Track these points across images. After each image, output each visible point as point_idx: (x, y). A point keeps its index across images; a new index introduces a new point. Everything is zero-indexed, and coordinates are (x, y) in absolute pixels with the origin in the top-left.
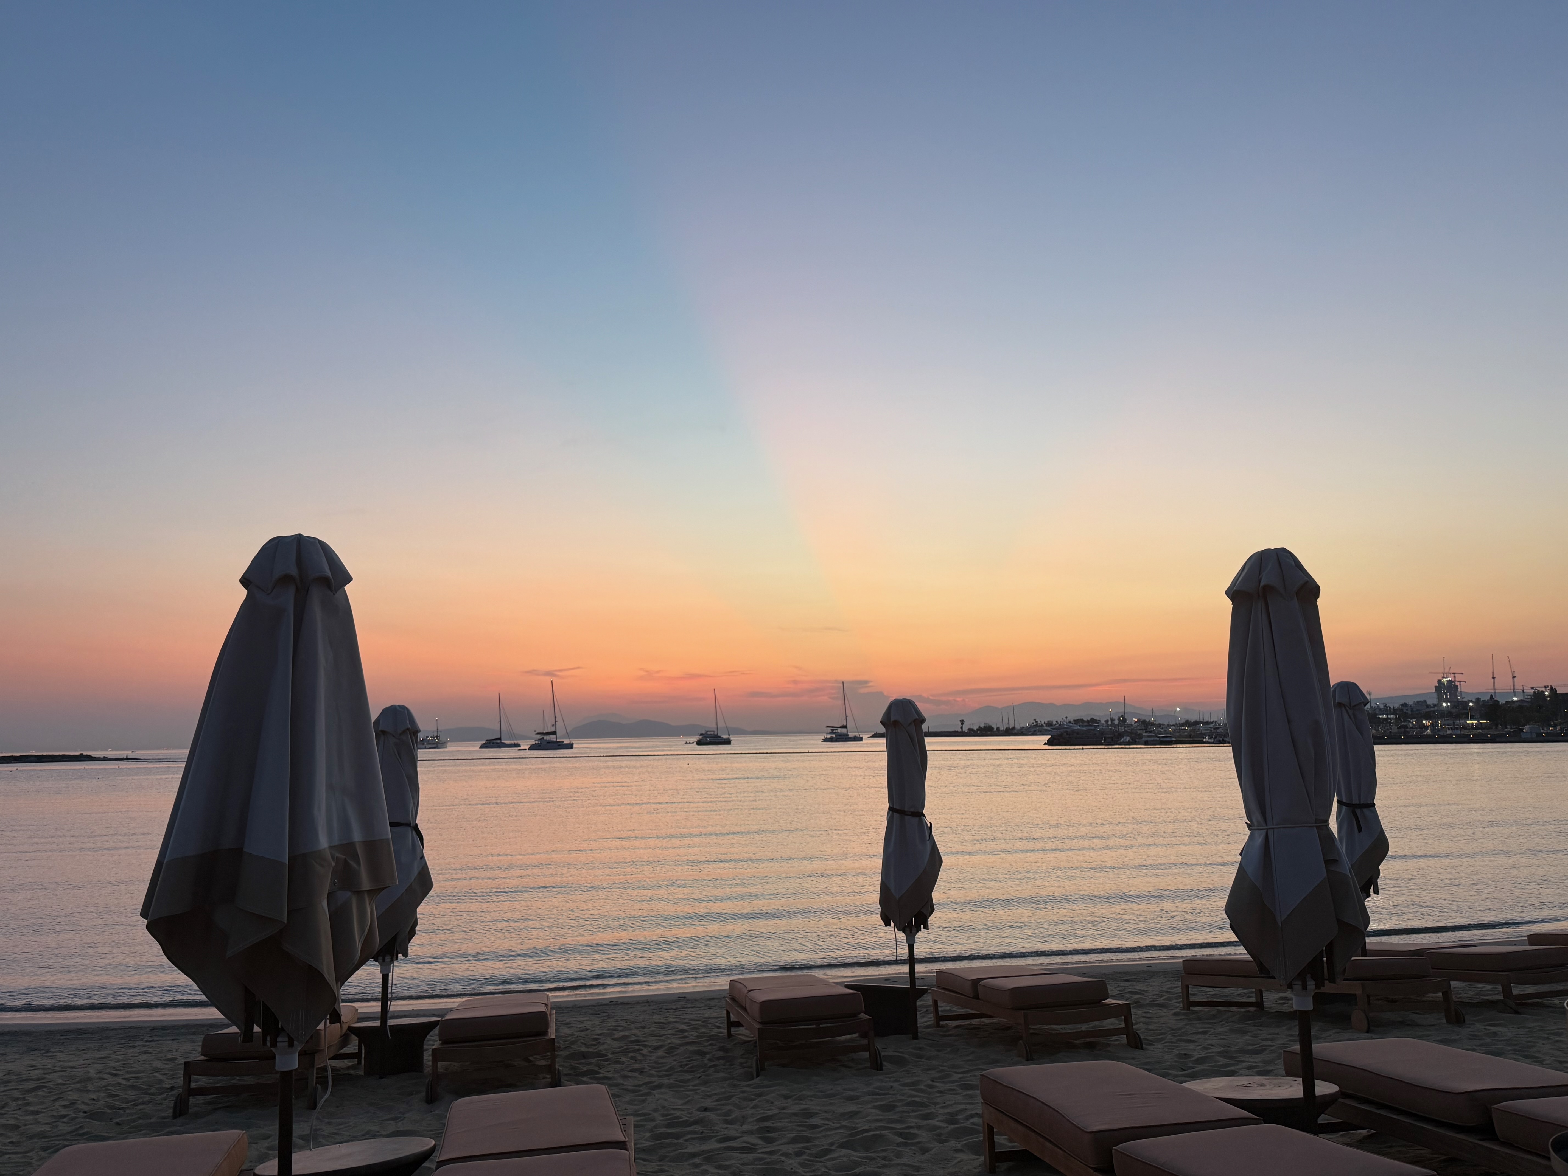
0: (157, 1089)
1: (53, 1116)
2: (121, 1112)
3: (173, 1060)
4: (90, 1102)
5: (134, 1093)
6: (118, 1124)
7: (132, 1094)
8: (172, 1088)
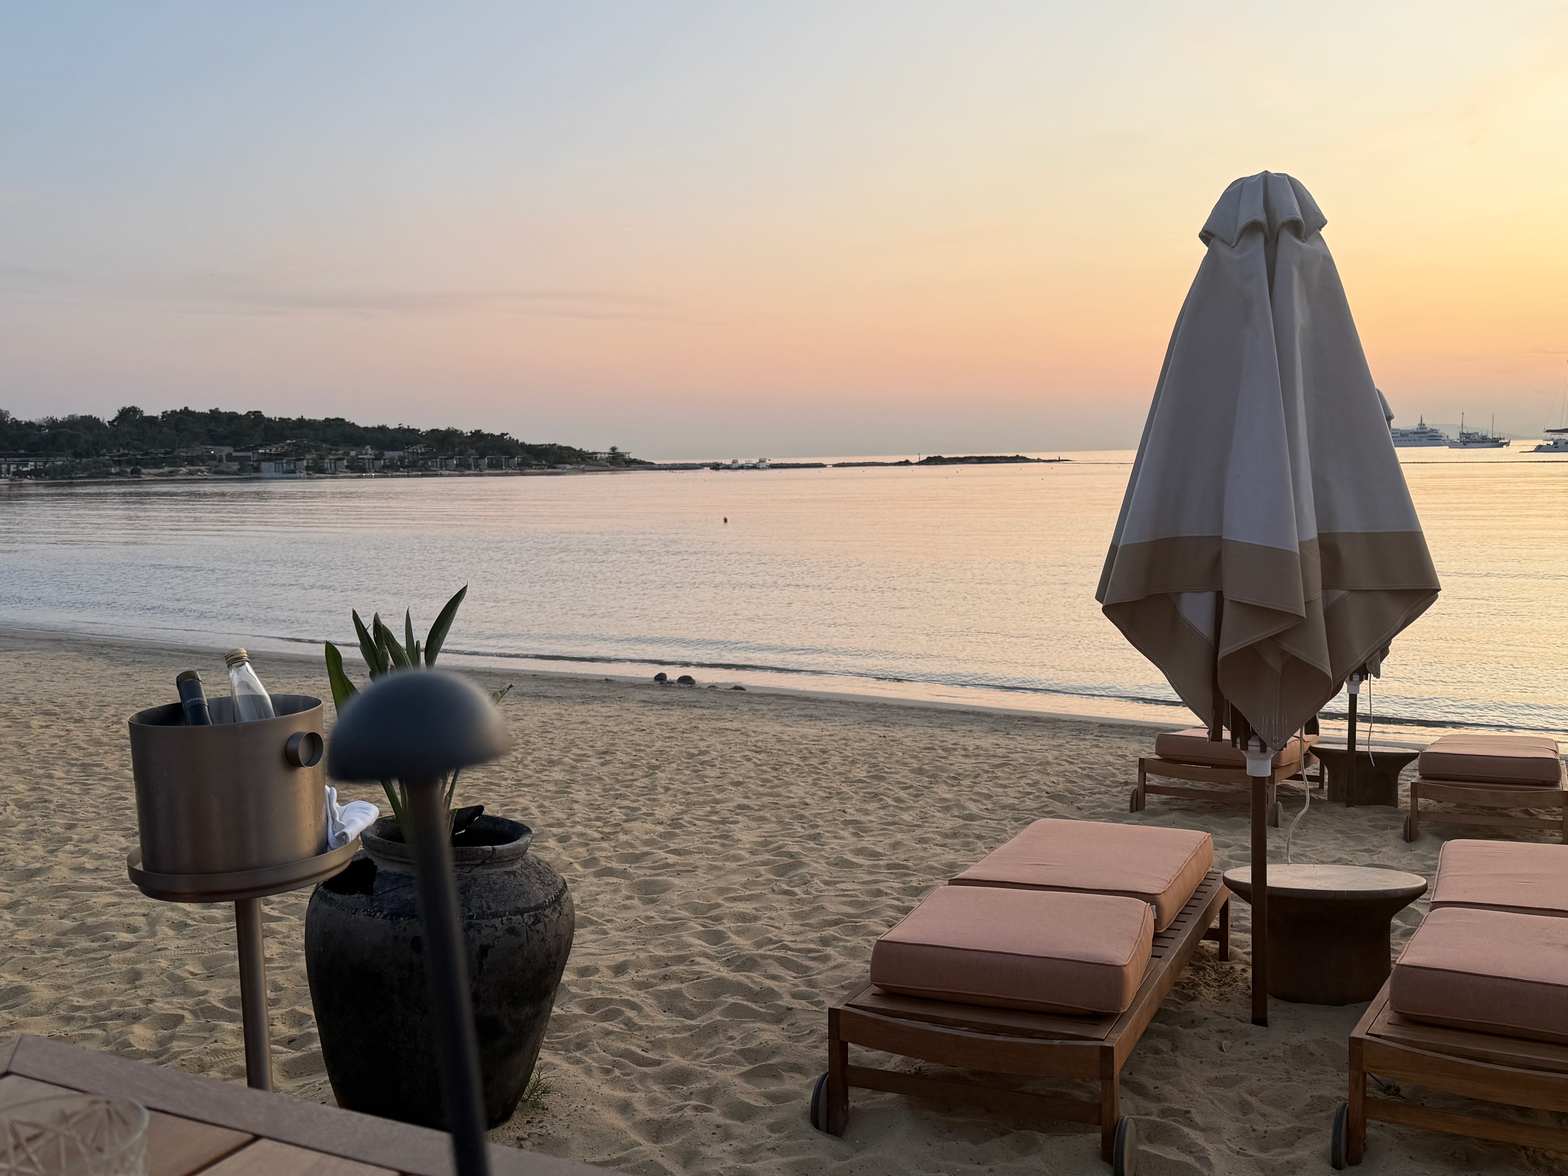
0: (1111, 781)
1: (1019, 792)
2: (1081, 798)
3: (1124, 756)
4: (1052, 784)
5: (1090, 782)
6: (1079, 808)
7: (1087, 783)
8: (1126, 783)
